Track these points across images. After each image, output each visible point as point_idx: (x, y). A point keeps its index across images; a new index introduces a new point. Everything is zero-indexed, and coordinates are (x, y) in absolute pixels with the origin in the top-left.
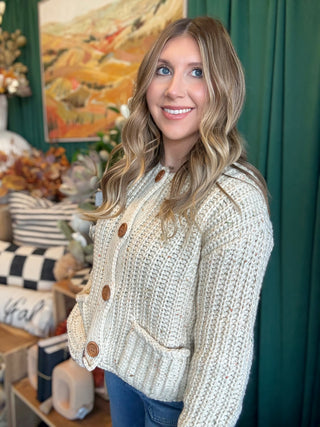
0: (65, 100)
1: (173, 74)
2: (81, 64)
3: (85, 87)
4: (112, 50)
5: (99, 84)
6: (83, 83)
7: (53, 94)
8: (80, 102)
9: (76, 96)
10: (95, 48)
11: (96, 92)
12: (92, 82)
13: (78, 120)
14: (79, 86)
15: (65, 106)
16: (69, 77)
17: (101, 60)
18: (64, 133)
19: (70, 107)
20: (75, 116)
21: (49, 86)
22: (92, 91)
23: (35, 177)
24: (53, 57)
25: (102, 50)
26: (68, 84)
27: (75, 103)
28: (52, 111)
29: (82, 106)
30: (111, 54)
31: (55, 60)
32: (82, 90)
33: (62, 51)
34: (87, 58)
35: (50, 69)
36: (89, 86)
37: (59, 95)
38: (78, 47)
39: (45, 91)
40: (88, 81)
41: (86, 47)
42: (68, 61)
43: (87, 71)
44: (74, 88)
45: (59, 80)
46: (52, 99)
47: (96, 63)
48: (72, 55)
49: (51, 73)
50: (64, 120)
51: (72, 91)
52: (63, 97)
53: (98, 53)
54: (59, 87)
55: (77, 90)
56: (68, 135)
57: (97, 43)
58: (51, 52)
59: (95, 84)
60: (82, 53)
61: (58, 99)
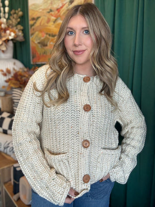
0: (39, 43)
1: (75, 34)
2: (46, 24)
3: (48, 36)
4: (60, 16)
5: (54, 34)
6: (47, 34)
7: (34, 40)
8: (45, 43)
9: (44, 40)
10: (52, 15)
11: (53, 38)
12: (51, 33)
13: (45, 53)
14: (45, 35)
15: (39, 45)
16: (41, 31)
17: (55, 21)
18: (39, 59)
19: (41, 46)
20: (43, 51)
21: (33, 36)
22: (51, 38)
23: (23, 81)
24: (34, 21)
25: (55, 17)
26: (40, 34)
27: (43, 44)
28: (34, 49)
29: (46, 45)
30: (59, 18)
31: (35, 23)
32: (46, 37)
33: (38, 18)
34: (49, 21)
35: (33, 27)
36: (49, 35)
37: (37, 41)
38: (44, 16)
39: (31, 38)
40: (49, 33)
41: (48, 15)
42: (41, 23)
43: (48, 27)
44: (43, 37)
45: (37, 33)
46: (34, 42)
47: (52, 23)
48: (42, 20)
49: (33, 29)
50: (39, 53)
51: (42, 38)
52: (38, 41)
53: (53, 18)
54: (37, 36)
55: (44, 38)
56: (41, 60)
57: (53, 13)
58: (33, 19)
59: (52, 34)
60: (46, 18)
61: (36, 42)
